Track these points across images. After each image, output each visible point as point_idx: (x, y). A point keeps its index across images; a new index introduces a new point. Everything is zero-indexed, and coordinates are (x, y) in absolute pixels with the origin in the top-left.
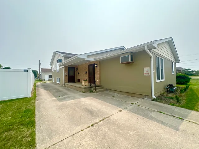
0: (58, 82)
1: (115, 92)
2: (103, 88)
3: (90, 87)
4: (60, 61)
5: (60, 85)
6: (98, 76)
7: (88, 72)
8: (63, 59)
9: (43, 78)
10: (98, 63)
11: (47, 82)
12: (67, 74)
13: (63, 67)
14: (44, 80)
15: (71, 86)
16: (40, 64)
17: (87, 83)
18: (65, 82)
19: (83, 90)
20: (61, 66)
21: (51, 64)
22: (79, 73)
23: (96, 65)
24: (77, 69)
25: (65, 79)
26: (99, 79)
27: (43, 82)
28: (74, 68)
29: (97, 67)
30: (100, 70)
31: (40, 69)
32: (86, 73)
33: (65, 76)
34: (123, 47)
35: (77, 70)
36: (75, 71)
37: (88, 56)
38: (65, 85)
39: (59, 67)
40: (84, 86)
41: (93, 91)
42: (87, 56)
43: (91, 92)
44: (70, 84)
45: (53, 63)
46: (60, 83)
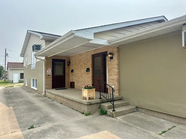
0: (33, 86)
1: (160, 115)
2: (127, 104)
3: (98, 101)
4: (37, 48)
5: (36, 94)
6: (116, 77)
7: (91, 69)
8: (43, 44)
9: (10, 79)
10: (115, 50)
11: (15, 86)
12: (50, 72)
13: (44, 58)
14: (12, 82)
15: (57, 97)
16: (6, 55)
17: (93, 93)
18: (46, 88)
19: (85, 109)
20: (39, 57)
21: (23, 55)
22: (72, 71)
23: (111, 54)
24: (69, 62)
25: (46, 82)
26: (116, 83)
27: (9, 85)
28: (64, 61)
29: (112, 58)
30: (119, 64)
31: (7, 63)
32: (87, 71)
33: (47, 76)
34: (163, 18)
35: (68, 65)
36: (66, 66)
37: (96, 34)
38: (47, 93)
39: (35, 59)
40: (87, 101)
41: (108, 113)
42: (94, 34)
43: (104, 113)
44: (54, 92)
45: (26, 52)
46: (36, 89)
